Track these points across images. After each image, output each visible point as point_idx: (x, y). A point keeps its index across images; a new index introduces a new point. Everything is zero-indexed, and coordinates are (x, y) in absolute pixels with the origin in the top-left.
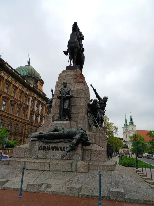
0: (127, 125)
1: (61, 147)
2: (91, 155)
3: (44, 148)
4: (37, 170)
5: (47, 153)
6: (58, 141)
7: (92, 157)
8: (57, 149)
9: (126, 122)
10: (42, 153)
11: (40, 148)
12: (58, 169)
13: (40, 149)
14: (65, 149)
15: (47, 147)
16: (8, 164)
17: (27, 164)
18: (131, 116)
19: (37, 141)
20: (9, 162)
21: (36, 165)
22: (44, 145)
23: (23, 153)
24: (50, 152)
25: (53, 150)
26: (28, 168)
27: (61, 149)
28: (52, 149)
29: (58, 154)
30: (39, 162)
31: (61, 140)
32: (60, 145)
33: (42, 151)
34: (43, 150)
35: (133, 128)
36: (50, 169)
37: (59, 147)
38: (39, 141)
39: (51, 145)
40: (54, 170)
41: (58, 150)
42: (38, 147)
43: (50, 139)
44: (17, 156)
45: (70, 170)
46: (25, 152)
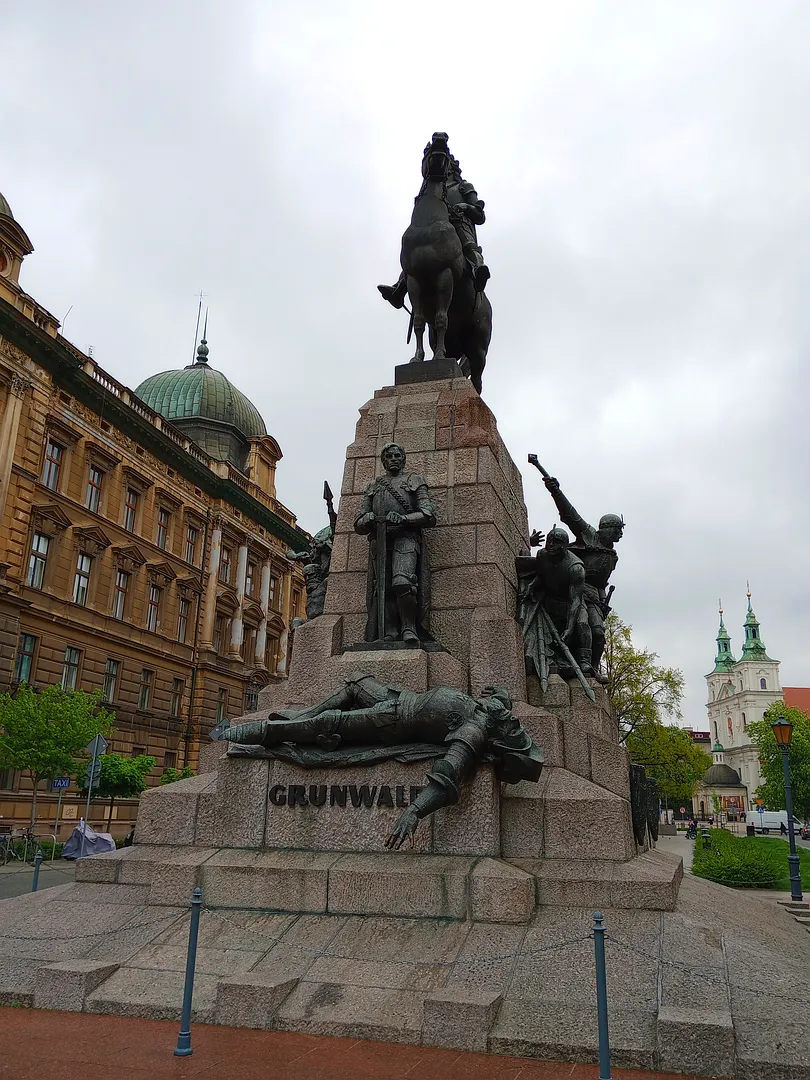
0: (729, 662)
1: (386, 790)
2: (544, 828)
3: (296, 797)
4: (262, 910)
5: (313, 819)
6: (366, 755)
7: (553, 837)
8: (362, 798)
9: (724, 643)
10: (285, 823)
11: (275, 796)
12: (372, 906)
13: (273, 798)
14: (407, 796)
15: (313, 788)
16: (116, 882)
17: (211, 880)
18: (750, 615)
19: (261, 758)
20: (117, 873)
21: (259, 884)
22: (297, 779)
23: (189, 823)
24: (328, 814)
25: (343, 805)
26: (216, 902)
27: (385, 800)
28: (339, 797)
29: (372, 824)
30: (273, 871)
31: (380, 752)
32: (377, 778)
33: (285, 810)
34: (292, 806)
35: (763, 675)
36: (333, 907)
37: (375, 788)
38: (270, 759)
39: (332, 779)
40: (350, 910)
41: (369, 806)
42: (262, 791)
43: (325, 748)
44: (158, 839)
45: (435, 910)
46: (196, 817)
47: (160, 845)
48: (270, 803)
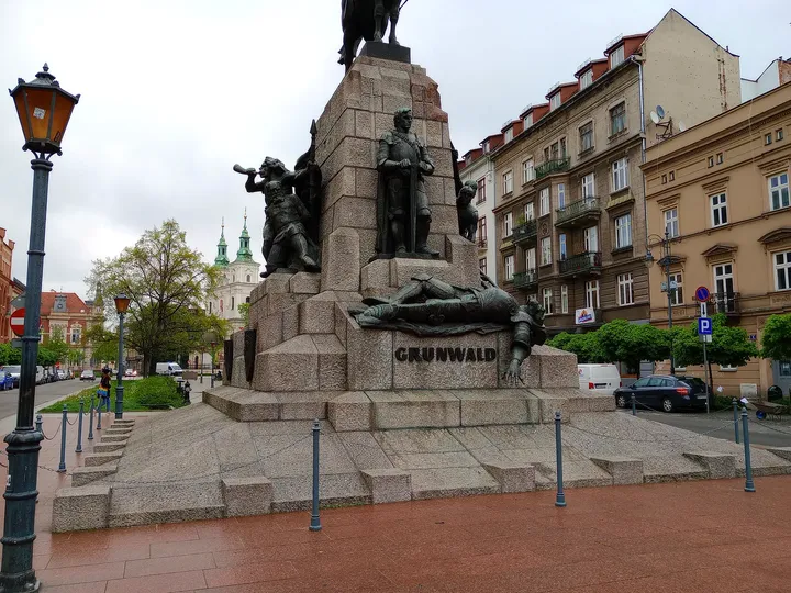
1: (471, 351)
2: (540, 372)
3: (414, 355)
4: (420, 428)
5: (425, 370)
6: (460, 329)
7: (545, 376)
8: (457, 355)
9: (223, 249)
10: (406, 373)
11: (399, 355)
12: (488, 419)
13: (399, 359)
14: (483, 354)
15: (425, 349)
16: (279, 419)
18: (245, 231)
19: (386, 329)
20: (279, 412)
21: (416, 411)
22: (411, 343)
23: (314, 375)
24: (435, 366)
25: (444, 360)
26: (387, 426)
27: (471, 357)
28: (442, 355)
29: (462, 371)
30: (424, 403)
31: (469, 327)
32: (466, 343)
33: (406, 364)
34: (411, 361)
35: (249, 272)
36: (465, 422)
37: (464, 350)
38: (393, 330)
39: (436, 344)
40: (475, 423)
41: (461, 361)
42: (388, 351)
43: (432, 324)
45: (524, 420)
46: (318, 371)
47: (292, 391)
48: (395, 360)
